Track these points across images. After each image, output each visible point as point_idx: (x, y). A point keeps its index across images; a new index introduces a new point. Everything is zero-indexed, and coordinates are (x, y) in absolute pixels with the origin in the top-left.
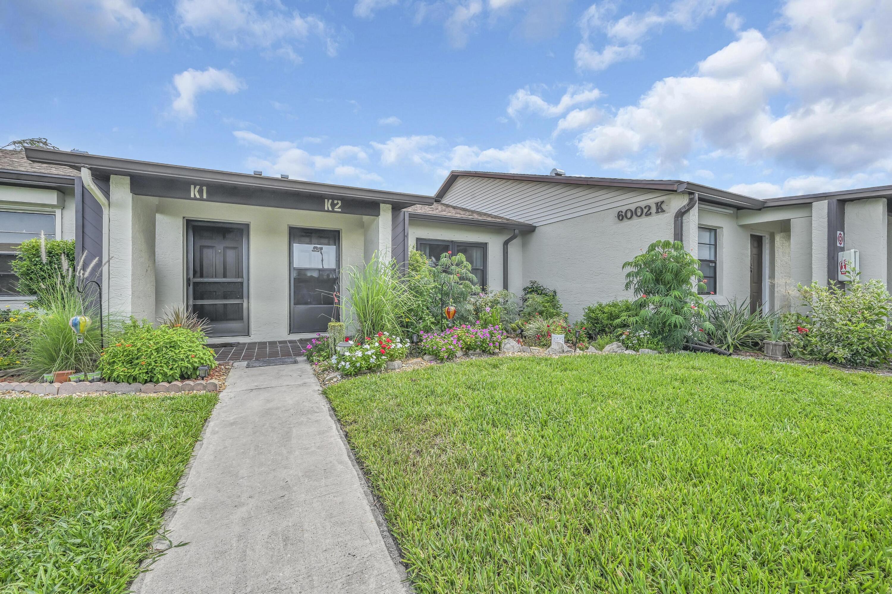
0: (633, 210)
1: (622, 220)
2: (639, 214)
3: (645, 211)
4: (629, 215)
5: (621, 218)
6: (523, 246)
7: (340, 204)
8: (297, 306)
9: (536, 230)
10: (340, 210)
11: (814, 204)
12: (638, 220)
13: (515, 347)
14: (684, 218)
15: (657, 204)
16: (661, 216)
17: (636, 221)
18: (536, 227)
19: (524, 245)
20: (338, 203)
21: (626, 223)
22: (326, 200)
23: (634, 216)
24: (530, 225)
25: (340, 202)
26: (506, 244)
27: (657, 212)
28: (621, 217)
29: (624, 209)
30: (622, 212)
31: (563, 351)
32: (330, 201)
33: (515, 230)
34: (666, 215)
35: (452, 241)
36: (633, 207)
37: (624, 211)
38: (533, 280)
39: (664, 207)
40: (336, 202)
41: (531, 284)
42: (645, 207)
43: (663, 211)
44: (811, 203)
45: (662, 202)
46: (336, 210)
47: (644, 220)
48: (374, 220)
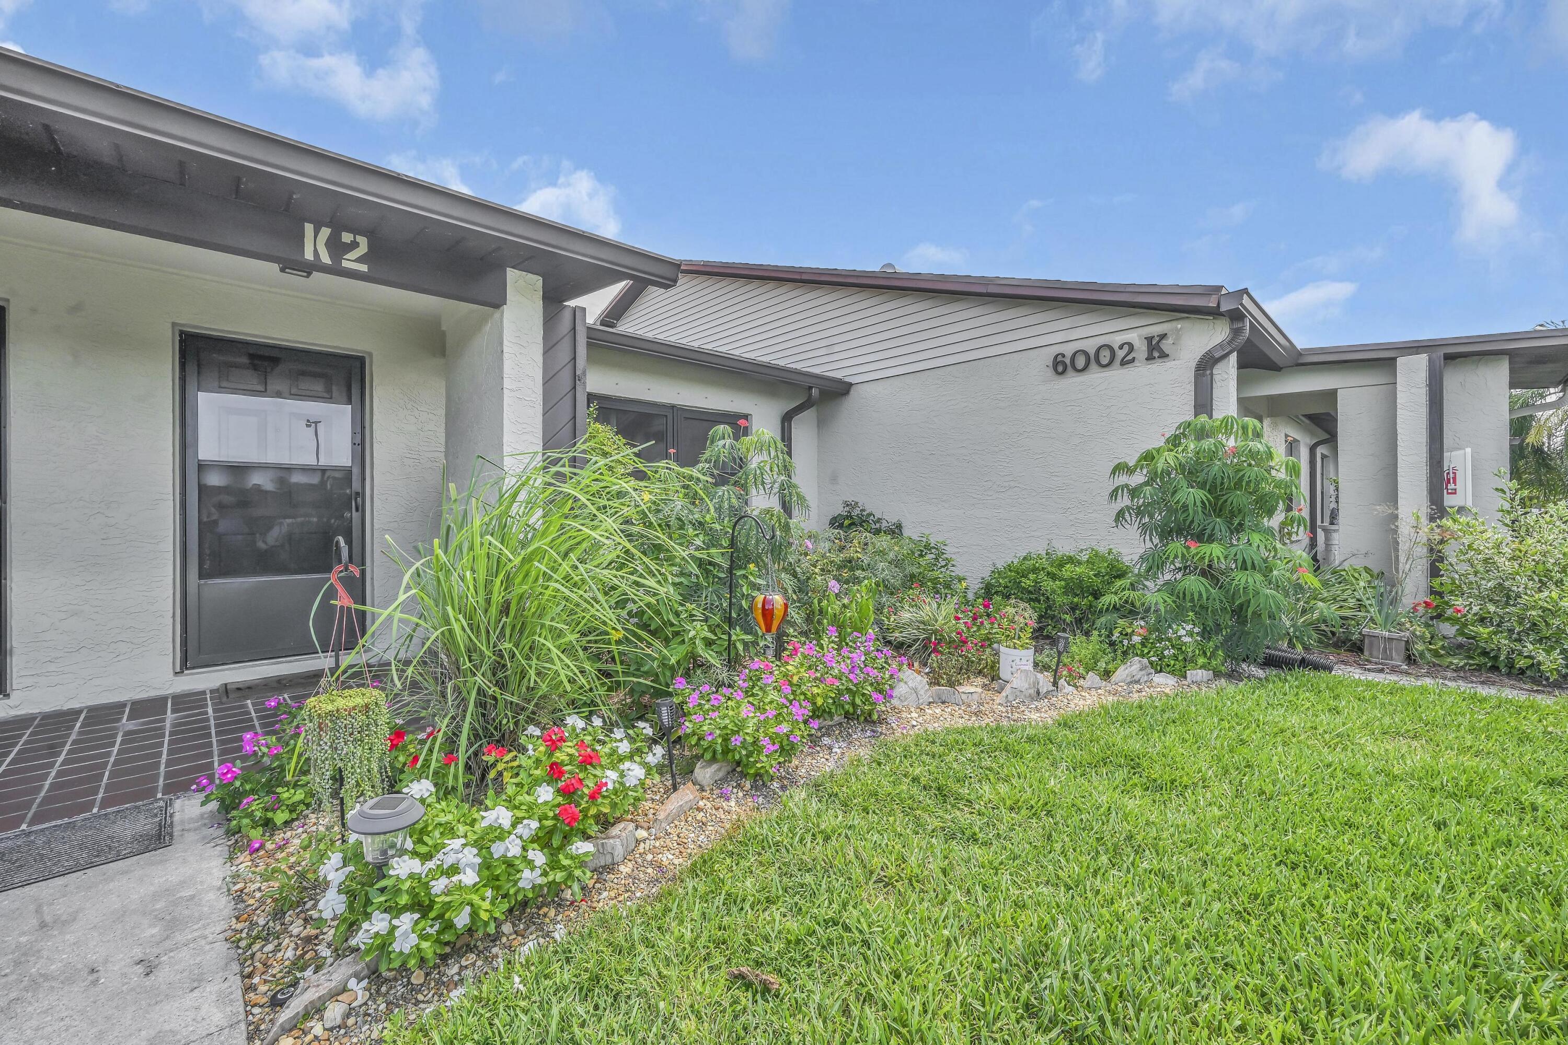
0: (1092, 352)
1: (1062, 373)
2: (1104, 361)
3: (1121, 354)
4: (1080, 362)
5: (1060, 369)
6: (818, 426)
7: (363, 249)
8: (210, 582)
9: (852, 392)
10: (364, 268)
11: (1400, 361)
12: (1102, 375)
13: (922, 692)
14: (1215, 372)
15: (1149, 339)
16: (1157, 367)
17: (1095, 376)
18: (851, 385)
19: (822, 423)
20: (354, 245)
21: (1072, 381)
22: (309, 228)
23: (1093, 365)
24: (839, 381)
25: (363, 241)
26: (787, 419)
27: (1150, 358)
28: (1061, 366)
29: (1068, 350)
30: (1064, 356)
31: (1038, 693)
32: (325, 232)
33: (810, 388)
34: (1169, 364)
35: (673, 407)
36: (1090, 346)
37: (1069, 355)
38: (850, 499)
39: (1166, 345)
40: (347, 237)
41: (847, 509)
42: (1121, 347)
43: (1164, 356)
44: (1394, 359)
45: (1163, 336)
46: (345, 264)
47: (1116, 374)
48: (484, 320)
